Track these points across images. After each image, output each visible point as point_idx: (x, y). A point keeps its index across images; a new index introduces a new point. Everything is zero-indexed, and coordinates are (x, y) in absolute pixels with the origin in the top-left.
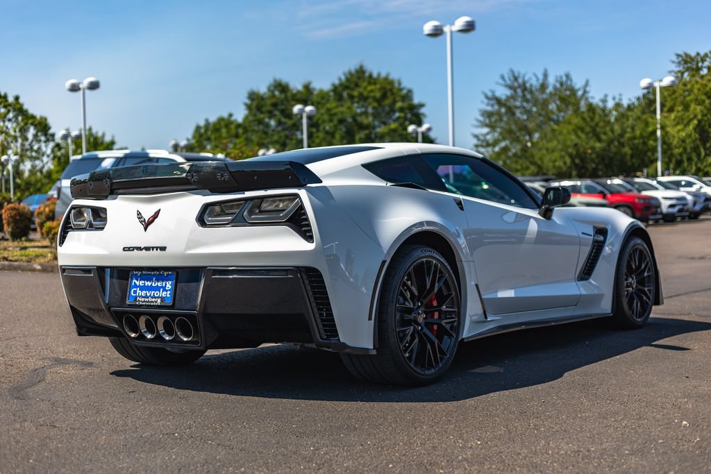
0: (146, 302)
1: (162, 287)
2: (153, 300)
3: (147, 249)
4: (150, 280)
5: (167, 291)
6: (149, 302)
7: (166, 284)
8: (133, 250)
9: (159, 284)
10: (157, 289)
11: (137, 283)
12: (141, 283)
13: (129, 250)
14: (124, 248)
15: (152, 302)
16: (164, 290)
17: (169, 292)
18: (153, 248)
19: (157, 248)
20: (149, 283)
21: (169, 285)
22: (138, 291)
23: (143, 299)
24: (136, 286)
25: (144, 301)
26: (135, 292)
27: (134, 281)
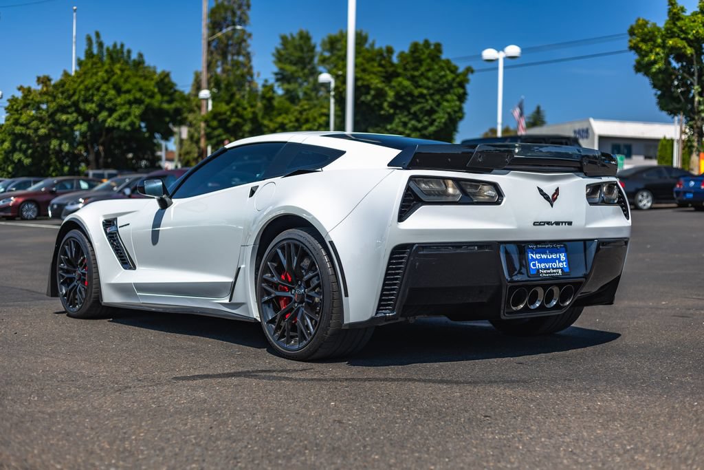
0: (549, 273)
1: (557, 259)
2: (555, 271)
3: (557, 223)
4: (544, 253)
5: (562, 262)
6: (551, 273)
7: (560, 256)
8: (544, 225)
9: (554, 256)
10: (553, 261)
11: (534, 257)
12: (538, 256)
13: (540, 225)
14: (535, 223)
15: (554, 273)
16: (560, 261)
17: (564, 263)
18: (562, 223)
19: (565, 223)
20: (544, 256)
21: (563, 257)
22: (537, 265)
23: (545, 271)
24: (533, 259)
25: (547, 273)
26: (534, 265)
27: (530, 255)
